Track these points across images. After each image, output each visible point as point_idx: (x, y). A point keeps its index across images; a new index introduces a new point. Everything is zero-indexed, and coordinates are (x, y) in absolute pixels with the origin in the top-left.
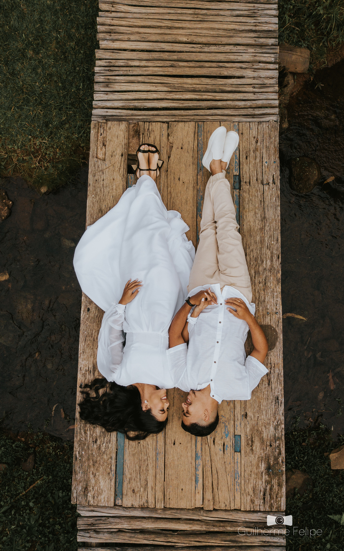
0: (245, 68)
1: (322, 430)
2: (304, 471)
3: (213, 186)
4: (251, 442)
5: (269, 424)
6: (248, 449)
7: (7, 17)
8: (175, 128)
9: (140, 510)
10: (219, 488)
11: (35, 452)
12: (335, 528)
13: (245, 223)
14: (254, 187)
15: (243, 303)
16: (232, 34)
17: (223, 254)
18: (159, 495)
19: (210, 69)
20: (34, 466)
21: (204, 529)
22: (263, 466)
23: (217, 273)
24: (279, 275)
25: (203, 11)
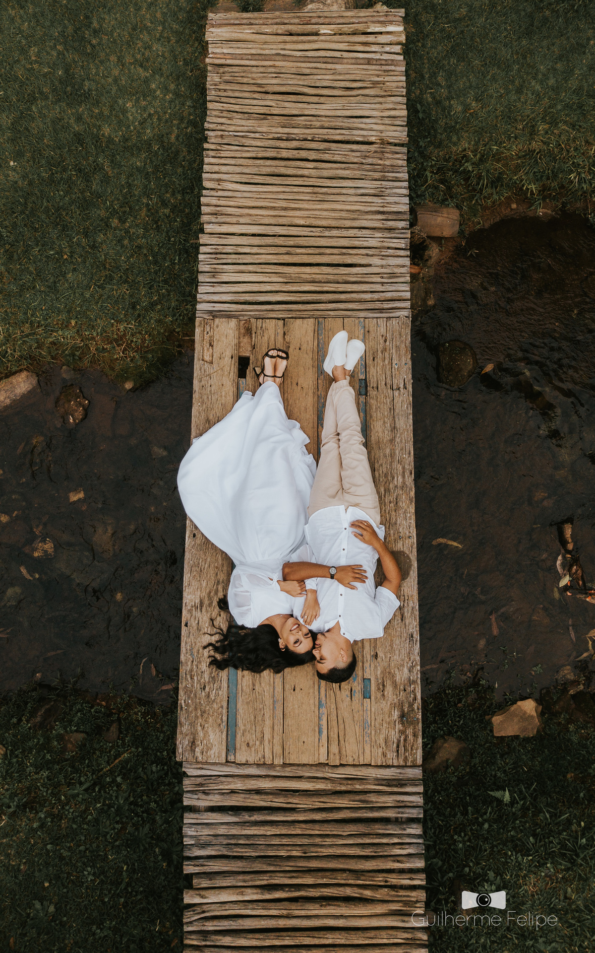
0: (372, 256)
1: (483, 687)
2: (459, 738)
3: (336, 393)
4: (382, 687)
5: (403, 665)
6: (379, 695)
7: (88, 181)
8: (292, 326)
9: (255, 766)
10: (346, 740)
11: (119, 719)
12: (497, 807)
13: (372, 434)
14: (383, 393)
15: (370, 526)
16: (356, 216)
17: (347, 470)
18: (278, 749)
19: (332, 256)
20: (119, 736)
21: (330, 788)
22: (396, 714)
23: (340, 492)
24: (413, 494)
25: (323, 189)
